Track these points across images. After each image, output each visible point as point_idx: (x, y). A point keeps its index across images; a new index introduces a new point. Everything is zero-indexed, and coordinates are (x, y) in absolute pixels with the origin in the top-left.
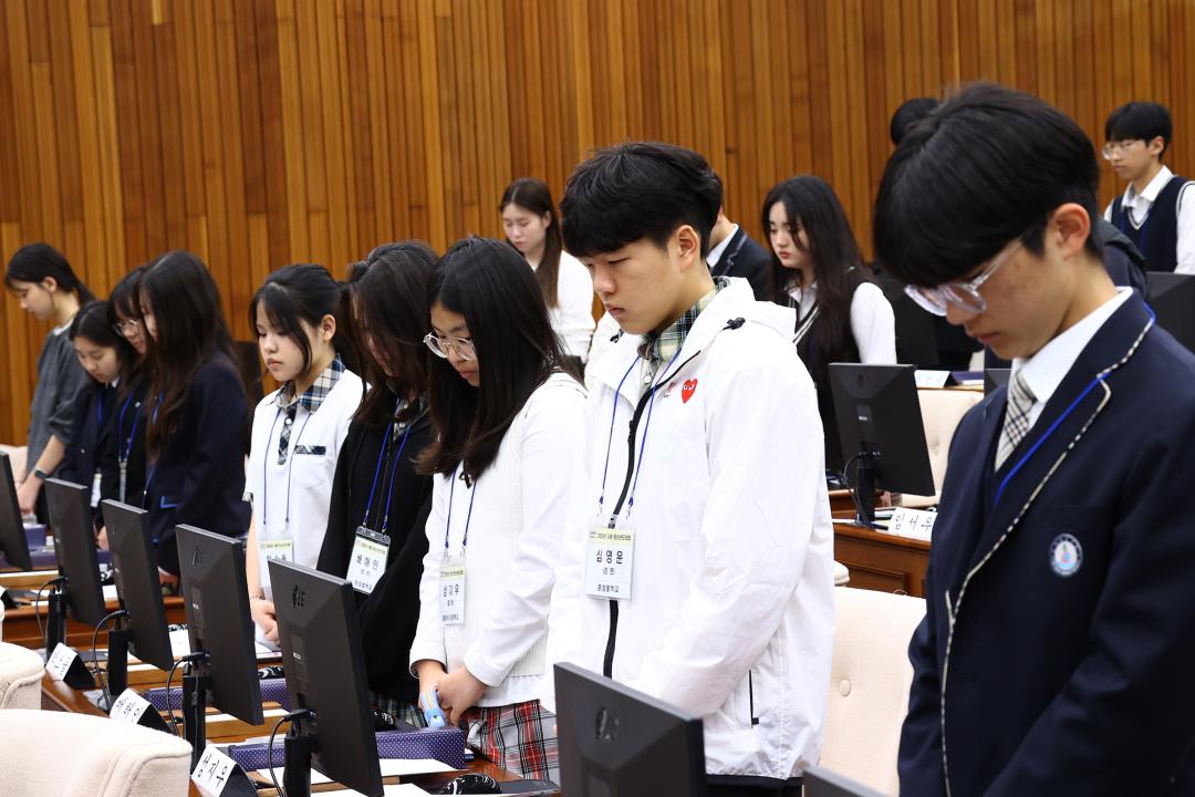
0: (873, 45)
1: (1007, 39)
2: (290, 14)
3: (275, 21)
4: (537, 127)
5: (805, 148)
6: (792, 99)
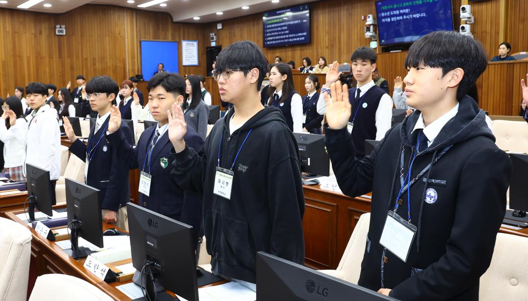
0: (72, 68)
1: (92, 69)
5: (62, 84)
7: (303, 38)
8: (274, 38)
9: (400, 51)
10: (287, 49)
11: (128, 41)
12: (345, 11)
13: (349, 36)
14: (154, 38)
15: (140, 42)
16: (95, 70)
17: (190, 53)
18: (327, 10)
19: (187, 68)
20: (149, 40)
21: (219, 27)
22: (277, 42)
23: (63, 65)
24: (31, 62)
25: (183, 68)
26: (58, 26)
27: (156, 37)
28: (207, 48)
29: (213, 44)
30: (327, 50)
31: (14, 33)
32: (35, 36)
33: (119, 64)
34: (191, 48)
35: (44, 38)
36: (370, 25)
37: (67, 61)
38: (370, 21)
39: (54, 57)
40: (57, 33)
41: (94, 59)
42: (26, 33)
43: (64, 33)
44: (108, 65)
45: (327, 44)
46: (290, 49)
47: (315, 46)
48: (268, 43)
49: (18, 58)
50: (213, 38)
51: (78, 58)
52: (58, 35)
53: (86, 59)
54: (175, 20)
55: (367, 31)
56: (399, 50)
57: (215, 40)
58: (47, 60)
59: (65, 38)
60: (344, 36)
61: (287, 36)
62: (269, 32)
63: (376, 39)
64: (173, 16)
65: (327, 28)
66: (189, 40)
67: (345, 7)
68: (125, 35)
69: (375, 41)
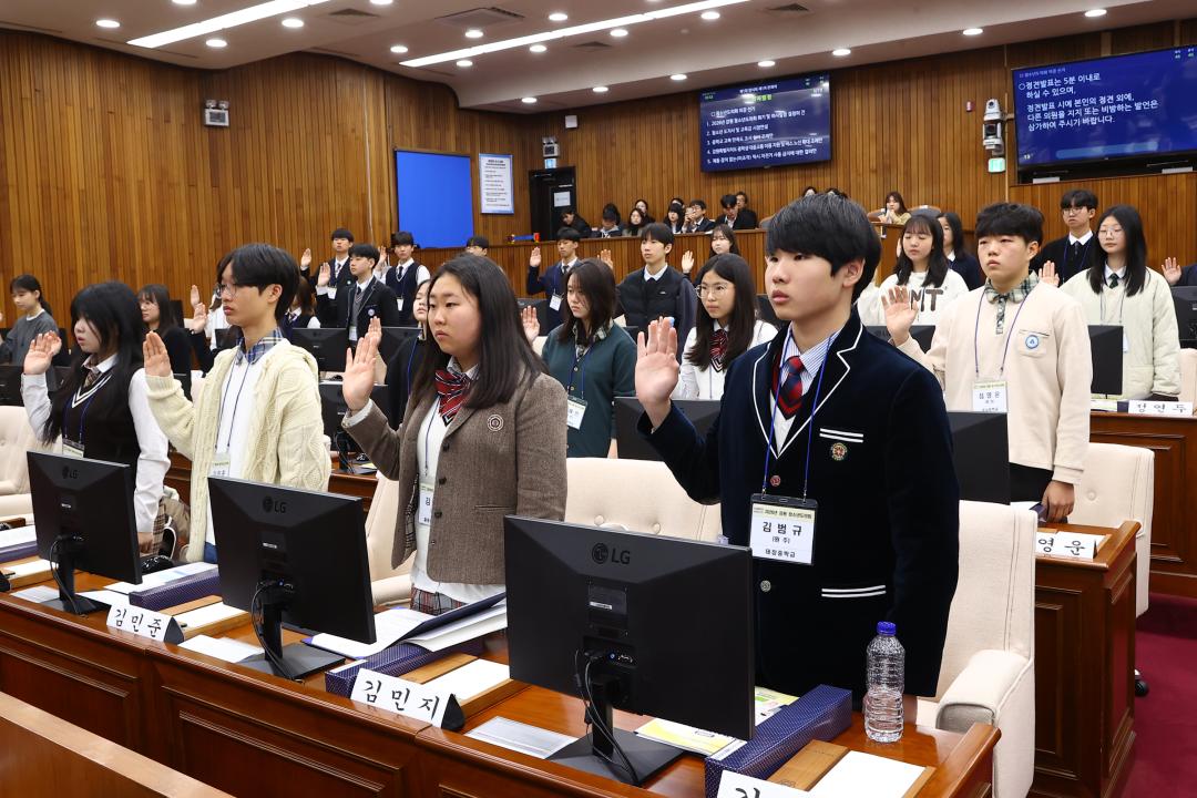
0: (245, 215)
1: (294, 216)
2: (15, 183)
3: (8, 186)
4: (120, 240)
6: (215, 234)
7: (813, 151)
8: (734, 149)
9: (1057, 179)
10: (765, 176)
11: (370, 149)
12: (921, 93)
13: (932, 147)
14: (419, 146)
15: (395, 153)
16: (300, 220)
17: (497, 184)
18: (872, 89)
19: (489, 217)
20: (409, 149)
21: (571, 123)
22: (739, 158)
23: (222, 207)
24: (148, 196)
25: (481, 219)
26: (211, 104)
27: (424, 142)
28: (532, 173)
29: (551, 164)
30: (873, 176)
31: (107, 114)
32: (156, 128)
33: (355, 208)
34: (499, 171)
35: (174, 131)
36: (996, 121)
37: (234, 195)
38: (992, 113)
39: (200, 184)
40: (208, 122)
41: (299, 192)
42: (133, 115)
43: (227, 124)
44: (332, 207)
45: (873, 164)
46: (772, 176)
47: (840, 169)
48: (716, 161)
49: (116, 184)
50: (550, 150)
51: (258, 187)
52: (209, 126)
53: (279, 192)
54: (464, 103)
55: (988, 135)
56: (1054, 176)
57: (556, 154)
58: (182, 192)
59: (227, 133)
60: (918, 146)
61: (770, 146)
62: (717, 137)
63: (1002, 153)
64: (458, 93)
65: (873, 128)
66: (492, 152)
67: (921, 82)
68: (364, 133)
69: (1000, 157)
